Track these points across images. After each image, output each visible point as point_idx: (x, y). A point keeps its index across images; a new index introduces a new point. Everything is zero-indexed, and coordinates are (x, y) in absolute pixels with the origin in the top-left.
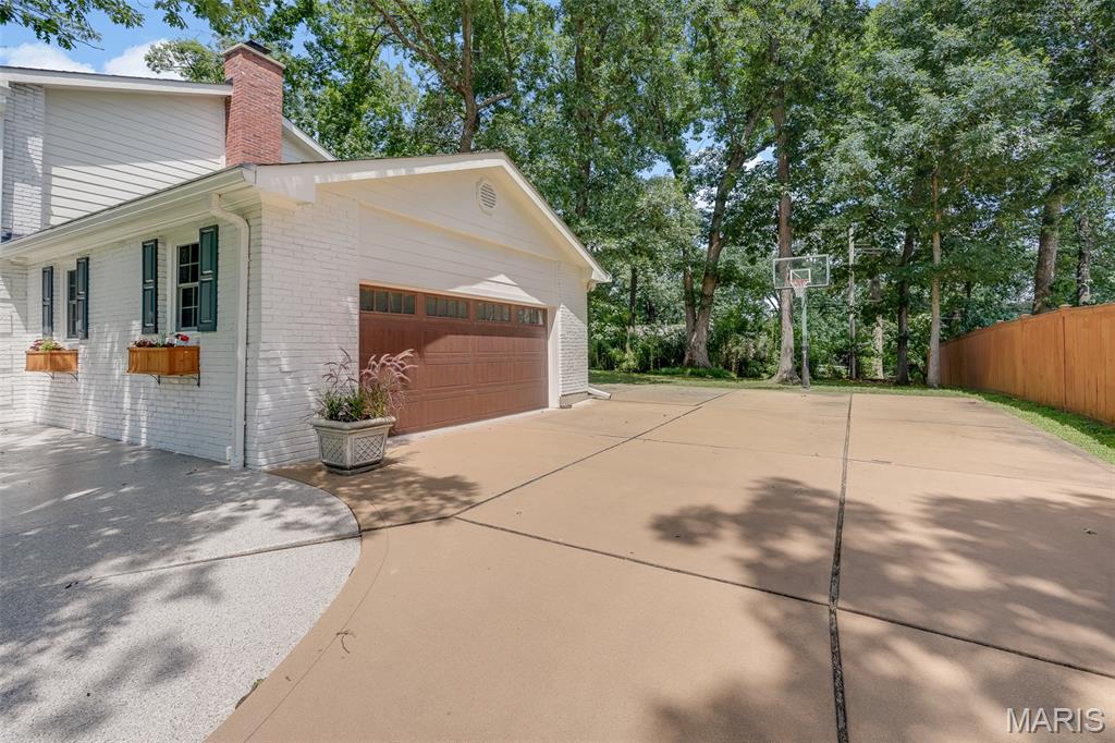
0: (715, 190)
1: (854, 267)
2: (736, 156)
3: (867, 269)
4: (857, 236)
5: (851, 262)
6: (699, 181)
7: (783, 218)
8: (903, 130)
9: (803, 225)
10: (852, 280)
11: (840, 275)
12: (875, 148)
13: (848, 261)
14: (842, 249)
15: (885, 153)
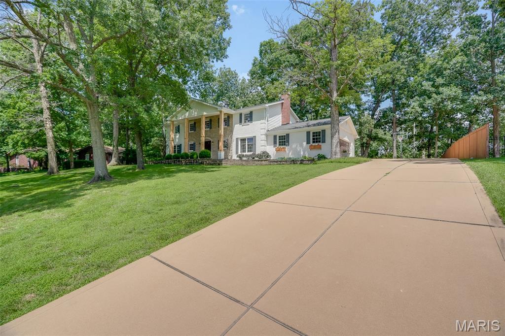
0: (371, 112)
1: (415, 135)
2: (378, 102)
3: (419, 136)
4: (416, 126)
5: (414, 133)
6: (366, 109)
7: (394, 122)
8: (428, 102)
9: (400, 123)
10: (414, 139)
11: (411, 137)
12: (421, 106)
13: (413, 133)
14: (412, 130)
15: (423, 107)
